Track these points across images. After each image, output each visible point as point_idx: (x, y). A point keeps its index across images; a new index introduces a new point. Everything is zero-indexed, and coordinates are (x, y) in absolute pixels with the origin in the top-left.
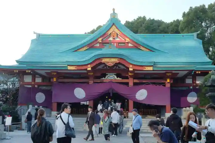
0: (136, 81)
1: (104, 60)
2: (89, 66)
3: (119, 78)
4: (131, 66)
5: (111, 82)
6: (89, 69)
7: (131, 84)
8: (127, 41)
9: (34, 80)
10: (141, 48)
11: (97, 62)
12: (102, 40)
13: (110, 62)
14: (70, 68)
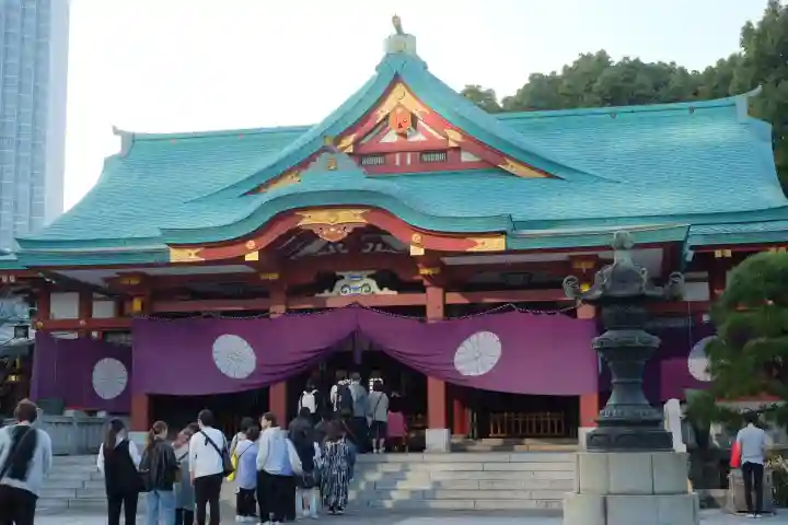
0: (455, 298)
1: (309, 220)
2: (251, 244)
3: (386, 291)
4: (416, 237)
5: (355, 307)
6: (253, 257)
7: (435, 313)
8: (452, 144)
9: (86, 309)
10: (508, 168)
11: (281, 228)
12: (356, 143)
13: (332, 224)
14: (176, 256)
